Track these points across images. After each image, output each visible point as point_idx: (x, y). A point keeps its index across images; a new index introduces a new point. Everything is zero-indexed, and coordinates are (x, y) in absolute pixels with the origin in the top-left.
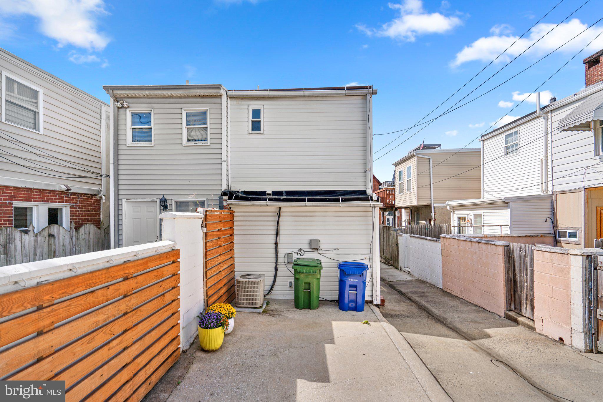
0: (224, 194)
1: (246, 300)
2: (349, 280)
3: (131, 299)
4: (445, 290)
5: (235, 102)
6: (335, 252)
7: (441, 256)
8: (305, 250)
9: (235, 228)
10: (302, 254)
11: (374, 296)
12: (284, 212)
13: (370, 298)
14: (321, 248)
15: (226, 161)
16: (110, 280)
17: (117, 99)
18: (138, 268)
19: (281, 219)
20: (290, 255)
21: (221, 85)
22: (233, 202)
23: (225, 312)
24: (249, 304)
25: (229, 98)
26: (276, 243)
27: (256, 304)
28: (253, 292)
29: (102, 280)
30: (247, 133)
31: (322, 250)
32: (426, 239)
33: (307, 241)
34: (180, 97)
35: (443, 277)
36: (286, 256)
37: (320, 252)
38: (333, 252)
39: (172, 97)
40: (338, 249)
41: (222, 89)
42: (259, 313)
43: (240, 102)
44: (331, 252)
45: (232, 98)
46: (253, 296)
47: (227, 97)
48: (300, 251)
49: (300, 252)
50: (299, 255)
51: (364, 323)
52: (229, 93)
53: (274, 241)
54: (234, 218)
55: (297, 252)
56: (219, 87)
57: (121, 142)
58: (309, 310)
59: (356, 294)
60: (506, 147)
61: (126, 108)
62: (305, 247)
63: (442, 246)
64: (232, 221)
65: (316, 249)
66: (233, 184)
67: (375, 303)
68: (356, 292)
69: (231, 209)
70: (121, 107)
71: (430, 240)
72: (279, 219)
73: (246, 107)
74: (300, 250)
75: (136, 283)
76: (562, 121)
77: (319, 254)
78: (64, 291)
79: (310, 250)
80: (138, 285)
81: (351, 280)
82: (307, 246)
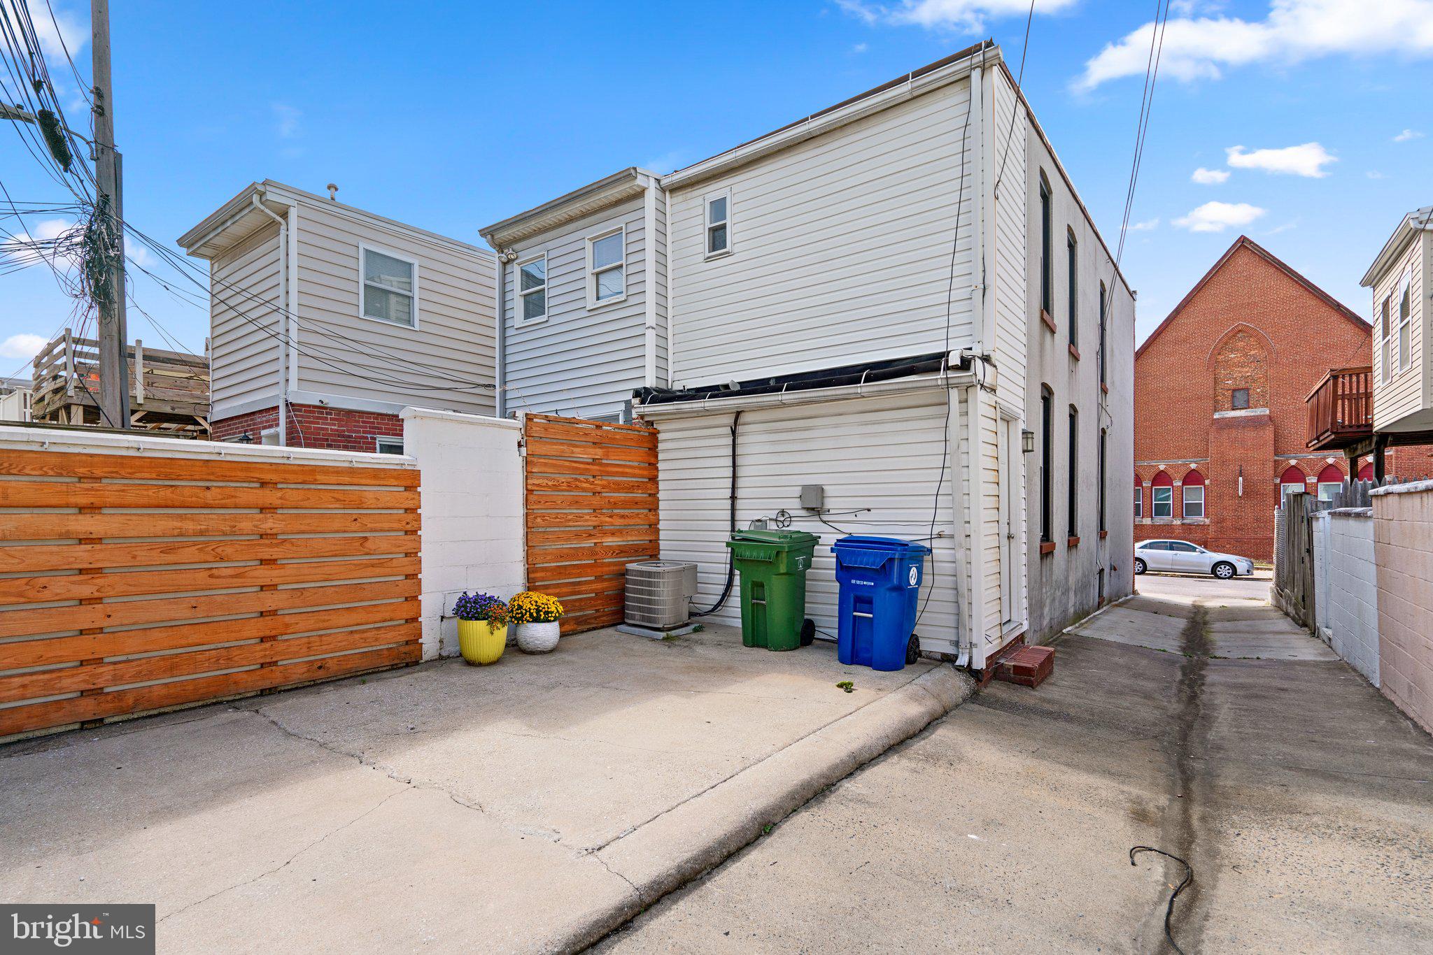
0: (637, 394)
1: (639, 609)
2: (853, 581)
3: (266, 519)
4: (1385, 691)
5: (680, 197)
6: (859, 516)
8: (792, 513)
9: (661, 466)
10: (786, 523)
11: (962, 645)
12: (750, 424)
13: (954, 647)
14: (827, 506)
15: (655, 326)
16: (212, 477)
17: (500, 247)
18: (287, 476)
19: (739, 440)
20: (757, 523)
21: (635, 169)
22: (649, 409)
23: (529, 606)
24: (643, 619)
25: (667, 194)
26: (733, 498)
28: (650, 593)
29: (193, 473)
30: (701, 258)
31: (830, 511)
33: (797, 491)
34: (584, 216)
37: (825, 518)
38: (855, 519)
39: (571, 220)
40: (869, 510)
41: (639, 177)
43: (689, 195)
44: (852, 517)
45: (675, 189)
46: (649, 602)
47: (663, 190)
48: (783, 515)
49: (782, 519)
50: (781, 525)
51: (839, 686)
52: (664, 182)
53: (728, 493)
54: (659, 445)
55: (774, 517)
56: (629, 175)
57: (509, 324)
59: (872, 620)
61: (514, 260)
62: (794, 506)
63: (1375, 530)
64: (653, 450)
65: (816, 511)
66: (678, 376)
67: (963, 660)
68: (872, 616)
69: (653, 425)
70: (506, 261)
72: (734, 441)
73: (700, 200)
74: (783, 512)
75: (281, 498)
77: (825, 522)
78: (115, 470)
79: (804, 513)
80: (282, 501)
81: (858, 582)
82: (796, 503)
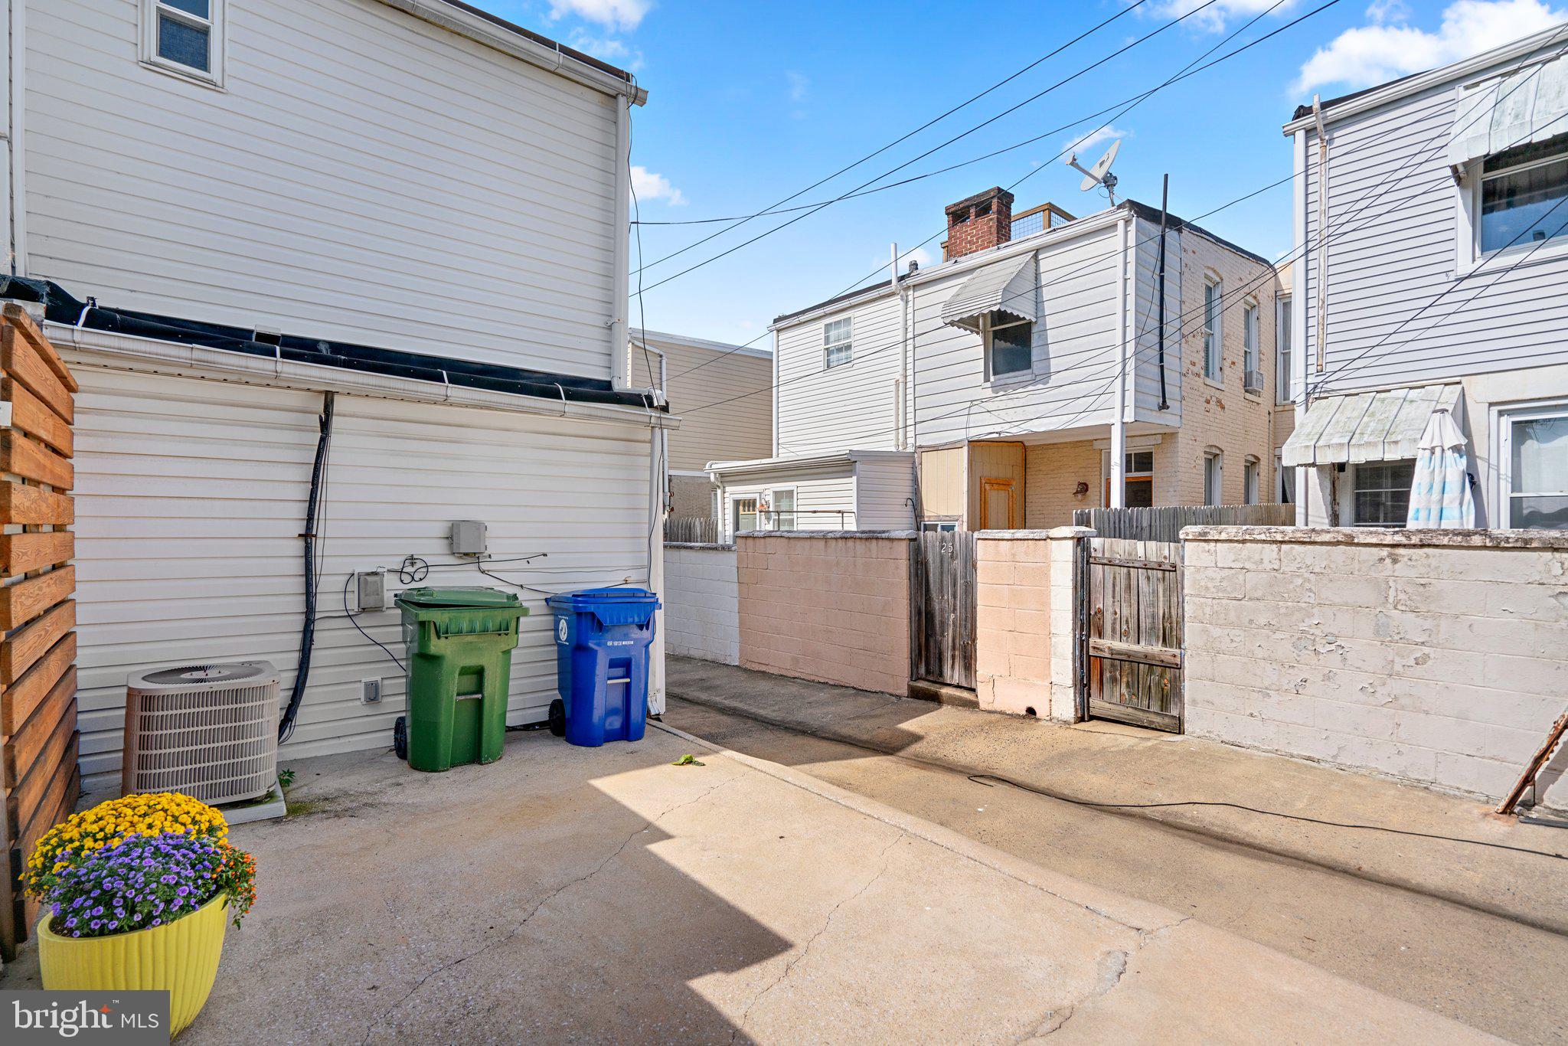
2: (610, 643)
4: (748, 666)
6: (535, 563)
7: (735, 586)
8: (430, 561)
10: (417, 577)
11: (651, 690)
12: (344, 416)
14: (489, 550)
19: (334, 441)
20: (369, 579)
26: (308, 536)
27: (249, 785)
31: (494, 558)
32: (691, 548)
33: (441, 530)
35: (741, 635)
36: (353, 586)
37: (484, 566)
38: (529, 566)
40: (545, 555)
42: (277, 820)
44: (523, 564)
48: (412, 564)
49: (410, 569)
50: (406, 578)
51: (682, 764)
53: (298, 528)
55: (398, 567)
58: (477, 767)
59: (628, 686)
60: (827, 349)
62: (433, 550)
63: (739, 560)
65: (473, 557)
67: (654, 710)
68: (628, 680)
71: (702, 548)
72: (323, 440)
74: (412, 560)
76: (948, 304)
77: (485, 572)
79: (452, 560)
81: (616, 643)
82: (441, 546)
